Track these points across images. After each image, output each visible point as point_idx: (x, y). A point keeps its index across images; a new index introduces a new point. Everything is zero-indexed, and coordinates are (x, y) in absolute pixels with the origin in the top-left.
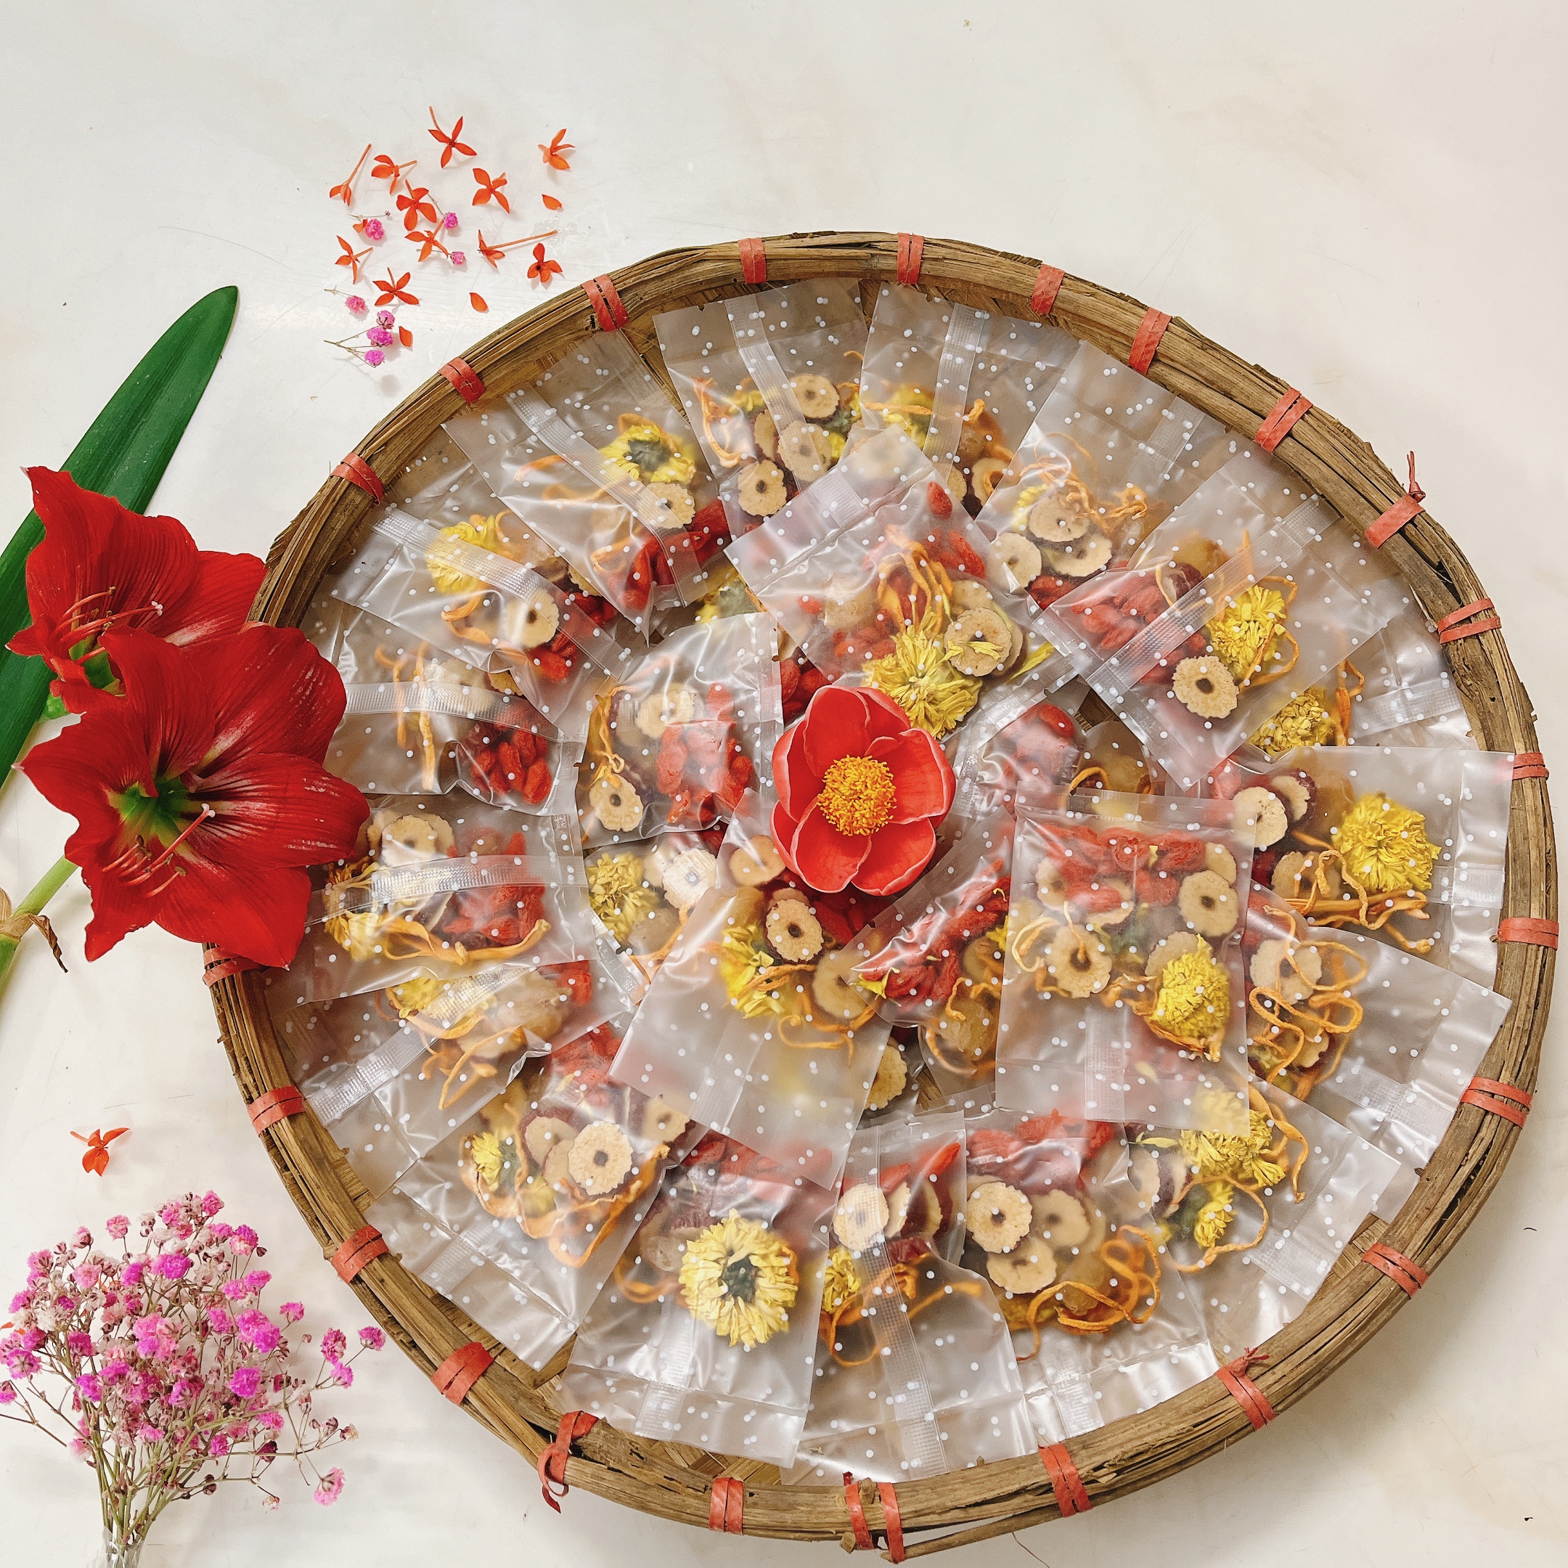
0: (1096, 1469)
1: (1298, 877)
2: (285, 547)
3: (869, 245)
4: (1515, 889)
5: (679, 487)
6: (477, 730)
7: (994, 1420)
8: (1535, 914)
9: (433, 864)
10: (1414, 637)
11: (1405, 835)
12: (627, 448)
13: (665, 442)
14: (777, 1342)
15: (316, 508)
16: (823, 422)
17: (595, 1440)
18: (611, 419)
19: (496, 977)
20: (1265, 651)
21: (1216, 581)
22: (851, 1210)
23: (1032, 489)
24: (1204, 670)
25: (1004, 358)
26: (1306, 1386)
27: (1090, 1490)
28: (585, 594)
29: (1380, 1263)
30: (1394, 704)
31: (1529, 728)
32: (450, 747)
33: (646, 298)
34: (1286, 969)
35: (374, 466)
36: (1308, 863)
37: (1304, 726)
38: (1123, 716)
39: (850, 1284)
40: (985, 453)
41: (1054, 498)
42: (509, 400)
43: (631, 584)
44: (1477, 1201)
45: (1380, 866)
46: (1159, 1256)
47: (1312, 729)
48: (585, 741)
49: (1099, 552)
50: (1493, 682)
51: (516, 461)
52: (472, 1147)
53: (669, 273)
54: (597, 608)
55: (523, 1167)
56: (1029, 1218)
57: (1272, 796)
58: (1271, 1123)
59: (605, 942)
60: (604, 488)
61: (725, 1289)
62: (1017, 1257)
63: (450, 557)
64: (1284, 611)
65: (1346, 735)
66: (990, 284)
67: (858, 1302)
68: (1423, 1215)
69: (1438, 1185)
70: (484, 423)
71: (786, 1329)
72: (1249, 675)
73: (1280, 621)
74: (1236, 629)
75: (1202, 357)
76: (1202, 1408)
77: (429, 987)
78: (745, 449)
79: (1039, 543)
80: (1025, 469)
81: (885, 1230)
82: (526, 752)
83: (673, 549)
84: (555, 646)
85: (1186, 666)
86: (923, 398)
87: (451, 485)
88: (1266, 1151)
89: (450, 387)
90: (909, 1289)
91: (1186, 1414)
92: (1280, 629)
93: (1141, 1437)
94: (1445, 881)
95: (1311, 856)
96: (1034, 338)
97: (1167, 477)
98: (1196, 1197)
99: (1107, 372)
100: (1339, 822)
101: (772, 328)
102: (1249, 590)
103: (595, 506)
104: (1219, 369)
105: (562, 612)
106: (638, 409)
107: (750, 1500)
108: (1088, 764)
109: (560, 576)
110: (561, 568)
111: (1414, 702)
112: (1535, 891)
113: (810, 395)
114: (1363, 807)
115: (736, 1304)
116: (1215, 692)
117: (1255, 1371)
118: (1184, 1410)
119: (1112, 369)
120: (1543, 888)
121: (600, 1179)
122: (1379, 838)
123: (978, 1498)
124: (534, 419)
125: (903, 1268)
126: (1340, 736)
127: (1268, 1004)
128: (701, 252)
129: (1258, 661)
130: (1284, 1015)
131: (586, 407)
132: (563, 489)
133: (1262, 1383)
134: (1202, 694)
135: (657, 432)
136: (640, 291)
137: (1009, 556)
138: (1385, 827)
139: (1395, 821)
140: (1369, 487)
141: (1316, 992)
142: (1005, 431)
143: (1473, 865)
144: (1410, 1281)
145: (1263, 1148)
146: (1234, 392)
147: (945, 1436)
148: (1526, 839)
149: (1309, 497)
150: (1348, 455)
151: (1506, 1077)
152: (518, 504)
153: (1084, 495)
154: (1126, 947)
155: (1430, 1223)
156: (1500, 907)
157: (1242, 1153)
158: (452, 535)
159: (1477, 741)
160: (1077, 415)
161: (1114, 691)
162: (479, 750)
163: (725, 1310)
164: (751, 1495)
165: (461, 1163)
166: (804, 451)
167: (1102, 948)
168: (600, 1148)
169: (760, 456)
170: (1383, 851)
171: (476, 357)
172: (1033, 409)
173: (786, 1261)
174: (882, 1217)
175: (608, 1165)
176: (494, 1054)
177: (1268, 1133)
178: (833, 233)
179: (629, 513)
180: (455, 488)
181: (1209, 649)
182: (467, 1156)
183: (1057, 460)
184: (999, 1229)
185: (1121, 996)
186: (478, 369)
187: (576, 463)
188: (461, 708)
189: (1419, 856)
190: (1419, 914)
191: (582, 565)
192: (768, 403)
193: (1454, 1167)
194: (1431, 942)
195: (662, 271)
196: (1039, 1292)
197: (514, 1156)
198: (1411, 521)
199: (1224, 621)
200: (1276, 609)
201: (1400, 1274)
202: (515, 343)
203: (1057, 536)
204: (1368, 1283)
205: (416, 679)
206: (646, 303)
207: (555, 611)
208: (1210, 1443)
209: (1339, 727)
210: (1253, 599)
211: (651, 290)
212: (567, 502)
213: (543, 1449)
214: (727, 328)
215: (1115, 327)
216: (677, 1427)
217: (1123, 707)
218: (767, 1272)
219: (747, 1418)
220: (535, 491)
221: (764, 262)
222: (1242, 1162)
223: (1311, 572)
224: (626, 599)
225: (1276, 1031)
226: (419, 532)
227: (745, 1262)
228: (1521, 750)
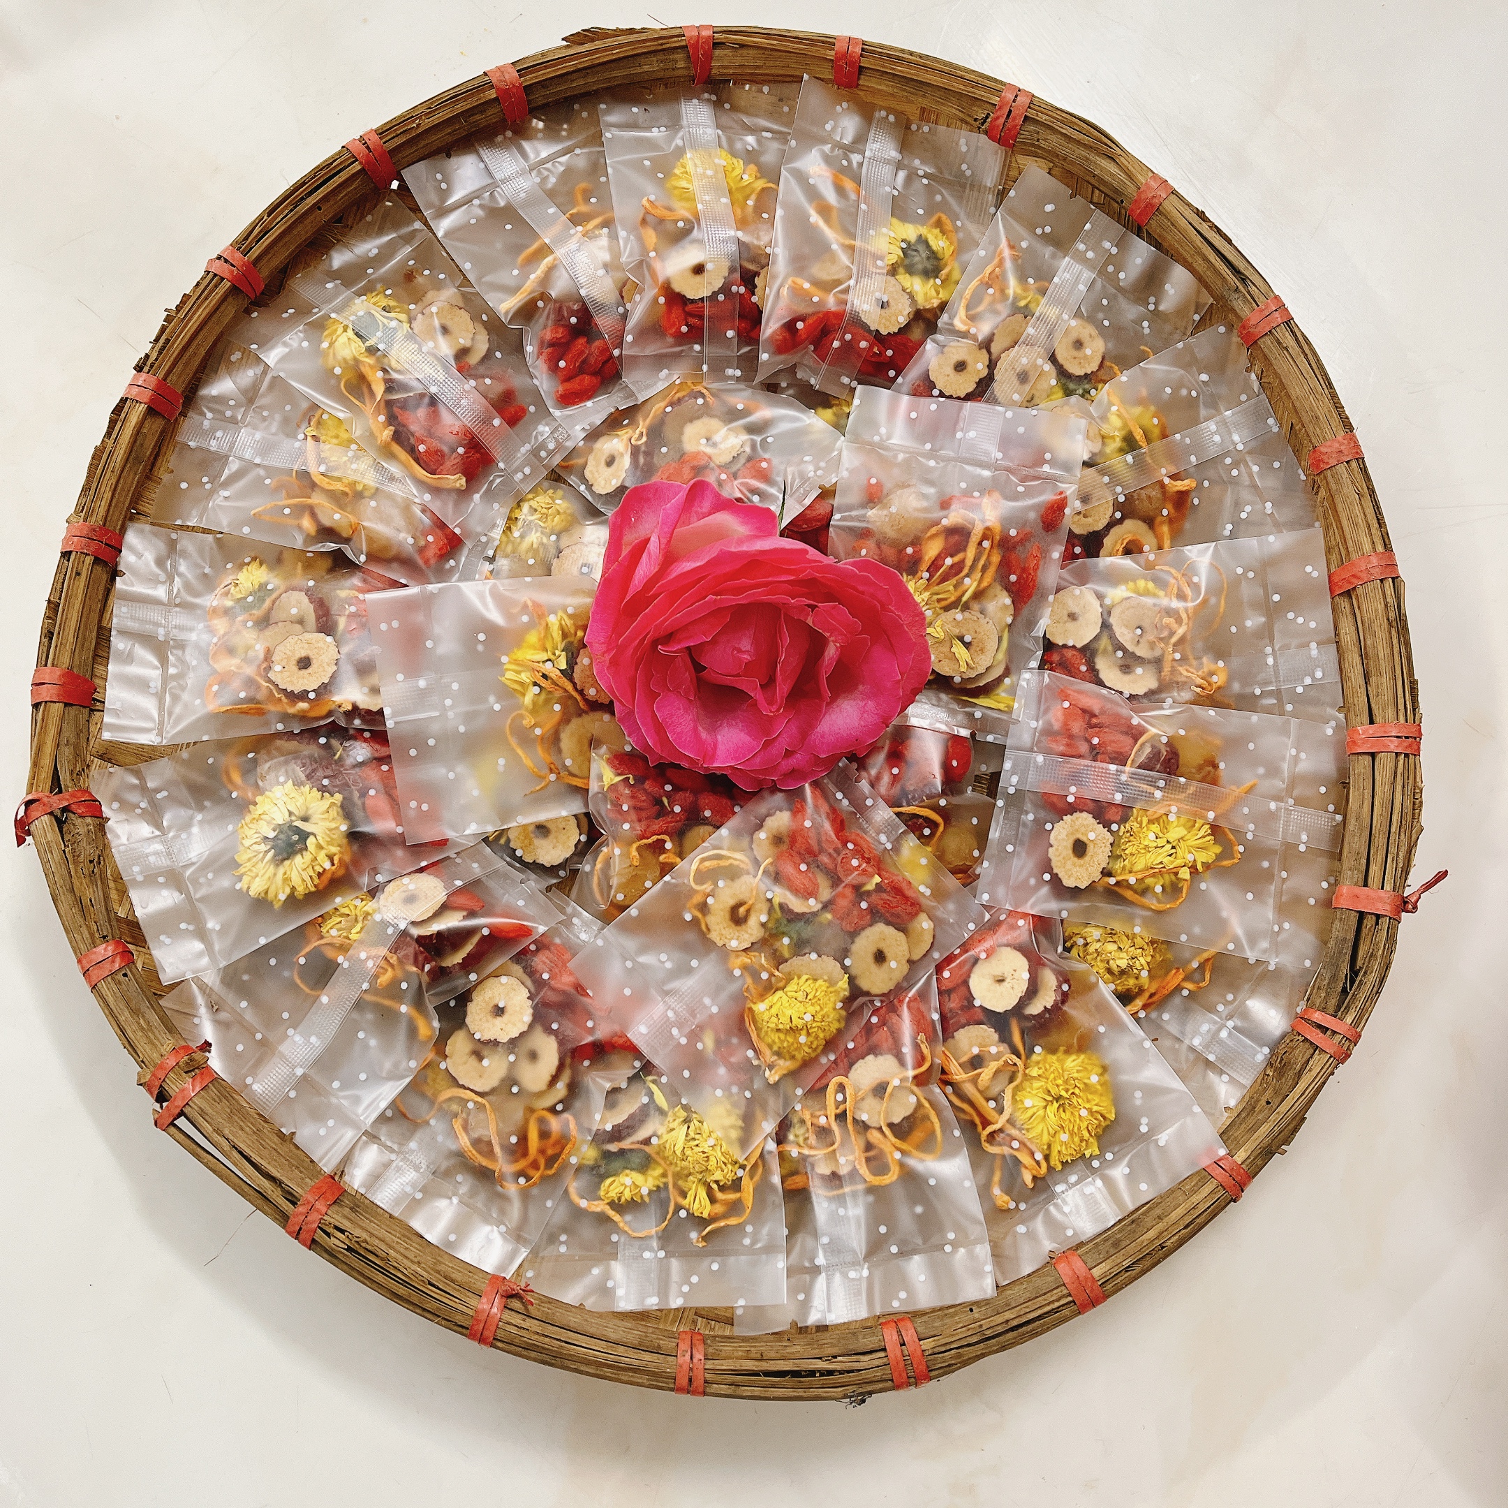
0: (336, 1228)
1: (976, 1051)
2: (593, 40)
3: (1244, 279)
4: (1106, 1240)
5: (908, 302)
6: (575, 307)
7: (331, 1123)
8: (1096, 1272)
9: (442, 361)
10: (1283, 1002)
11: (1084, 1113)
12: (913, 238)
13: (946, 265)
14: (261, 905)
15: (643, 36)
16: (1062, 373)
17: (81, 825)
18: (931, 209)
19: (392, 479)
20: (1153, 875)
21: (1183, 788)
22: (411, 887)
23: (1151, 585)
24: (1092, 836)
25: (1251, 475)
26: (533, 1354)
27: (319, 1235)
28: (754, 299)
29: (684, 1346)
30: (1205, 1027)
31: (1267, 1153)
32: (544, 296)
33: (1042, 144)
34: (880, 1090)
35: (717, 52)
36: (993, 1050)
37: (1120, 963)
38: (1000, 803)
39: (354, 931)
40: (1150, 522)
41: (1157, 609)
42: (877, 114)
43: (790, 326)
44: (800, 1393)
45: (1041, 1112)
46: (567, 1164)
47: (1123, 972)
48: (641, 400)
49: (1141, 681)
50: (1284, 1092)
51: (827, 159)
52: (248, 564)
53: (1078, 142)
54: (751, 317)
55: (257, 613)
56: (515, 1034)
57: (1026, 976)
58: (740, 1173)
59: (487, 542)
60: (858, 243)
61: (272, 835)
62: (481, 1049)
63: (700, 170)
64: (1207, 866)
65: (1144, 1007)
66: (1297, 404)
67: (344, 948)
68: (753, 1355)
69: (789, 1350)
70: (839, 108)
71: (277, 906)
72: (1120, 878)
73: (1193, 869)
74: (1152, 836)
75: (1381, 630)
76: (453, 1281)
77: (345, 436)
78: (983, 329)
79: (1106, 626)
80: (1166, 568)
81: (414, 923)
82: (592, 360)
83: (848, 337)
84: (690, 307)
85: (1085, 819)
86: (1156, 432)
87: (768, 130)
88: (715, 1186)
89: (831, 54)
90: (384, 979)
91: (438, 1272)
92: (1185, 874)
93: (390, 1247)
94: (1073, 1179)
95: (1003, 1048)
96: (1289, 486)
97: (1258, 692)
98: (636, 1160)
99: (1309, 569)
100: (1052, 1050)
101: (1111, 269)
102: (1199, 822)
103: (834, 246)
104: (1382, 650)
105: (721, 290)
106: (959, 223)
107: (120, 977)
108: (937, 809)
109: (752, 267)
110: (759, 263)
111: (1221, 1043)
112: (1118, 1258)
113: (1078, 344)
114: (1080, 1060)
115: (267, 852)
116: (1081, 861)
117: (516, 1304)
118: (441, 1268)
119: (1315, 572)
120: (1126, 1263)
121: (286, 674)
122: (1063, 1093)
123: (248, 1151)
124: (876, 146)
125: (394, 960)
126: (1139, 1003)
127: (840, 1097)
128: (1119, 151)
129: (1140, 876)
130: (841, 1117)
131: (925, 181)
132: (834, 214)
133: (508, 1316)
134: (1070, 852)
135: (948, 252)
136: (1044, 133)
137: (1075, 610)
138: (1077, 1091)
139: (1090, 1097)
140: (1380, 857)
141: (880, 1129)
142: (1187, 525)
143: (1104, 1189)
144: (687, 1380)
145: (717, 1182)
146: (1373, 680)
147: (292, 1094)
148: (1160, 1218)
149: (1336, 812)
150: (1395, 818)
151: (927, 1344)
152: (788, 187)
153: (1181, 631)
154: (784, 934)
155: (750, 1365)
156: (1083, 1239)
157: (697, 1168)
158: (723, 159)
159: (1225, 1119)
160: (1251, 575)
161: (1014, 780)
162: (560, 319)
163: (256, 847)
164: (125, 975)
165: (229, 566)
166: (1023, 377)
167: (764, 918)
168: (312, 656)
169: (986, 345)
170: (1056, 1105)
171: (874, 52)
172: (1227, 533)
173: (327, 865)
174: (422, 914)
175: (303, 671)
176: (327, 522)
177: (730, 1176)
178: (1229, 241)
179: (850, 278)
180: (769, 135)
181: (1114, 827)
182: (242, 566)
183: (1196, 587)
184: (490, 1018)
185: (745, 968)
186: (865, 63)
187: (863, 206)
188: (582, 280)
189: (1076, 1139)
190: (1028, 1178)
191: (774, 277)
192: (1037, 314)
193: (816, 1353)
194: (1012, 1205)
195: (1075, 135)
196: (463, 1087)
197: (262, 600)
198: (1378, 917)
199: (1150, 822)
200: (1203, 857)
201: (686, 1368)
202: (910, 73)
203: (1124, 635)
204: (659, 1347)
205: (580, 228)
206: (1039, 147)
207: (718, 284)
208: (427, 1306)
209: (1147, 995)
210: (1194, 831)
211: (1053, 141)
212: (821, 223)
213: (43, 791)
214: (1075, 232)
215: (1348, 536)
216: (140, 878)
217: (1008, 797)
218: (308, 856)
219: (183, 926)
220: (813, 193)
221: (1154, 209)
222: (690, 1174)
223: (1266, 864)
224: (775, 332)
225: (823, 1121)
226: (704, 133)
227: (304, 836)
228: (1240, 1156)
